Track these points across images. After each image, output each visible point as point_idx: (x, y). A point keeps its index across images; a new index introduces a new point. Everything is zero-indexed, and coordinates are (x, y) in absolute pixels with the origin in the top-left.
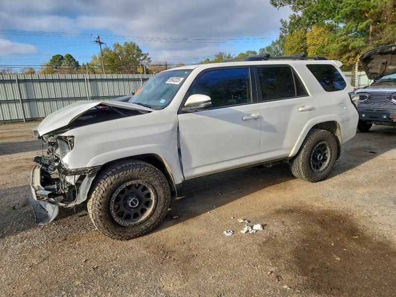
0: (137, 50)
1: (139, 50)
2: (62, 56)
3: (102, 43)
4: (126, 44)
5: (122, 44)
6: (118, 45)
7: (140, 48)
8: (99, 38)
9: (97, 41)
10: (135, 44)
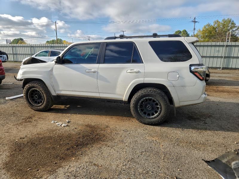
0: (232, 24)
1: (233, 24)
2: (181, 32)
3: (197, 22)
4: (223, 20)
5: (221, 20)
6: (218, 21)
7: (235, 22)
8: (195, 19)
9: (193, 21)
10: (231, 20)
